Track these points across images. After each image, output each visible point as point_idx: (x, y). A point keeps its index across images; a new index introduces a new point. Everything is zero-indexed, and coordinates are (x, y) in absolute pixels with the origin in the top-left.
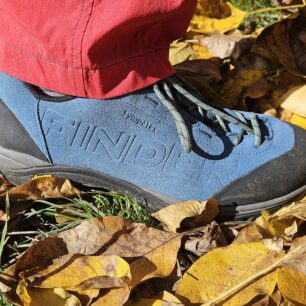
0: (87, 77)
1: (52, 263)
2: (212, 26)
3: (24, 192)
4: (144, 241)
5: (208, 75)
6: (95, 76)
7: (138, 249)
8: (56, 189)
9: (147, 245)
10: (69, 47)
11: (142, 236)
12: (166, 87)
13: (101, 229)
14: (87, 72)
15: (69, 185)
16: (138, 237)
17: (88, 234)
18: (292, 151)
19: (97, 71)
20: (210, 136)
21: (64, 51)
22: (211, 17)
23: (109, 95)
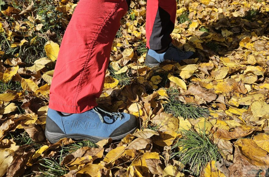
0: (77, 108)
1: (71, 161)
2: (109, 86)
3: (59, 144)
4: (95, 152)
5: (108, 104)
6: (79, 108)
7: (93, 154)
8: (68, 141)
9: (95, 153)
10: (72, 102)
11: (94, 151)
12: (96, 108)
13: (83, 150)
14: (77, 107)
15: (71, 140)
16: (93, 151)
17: (80, 152)
18: (129, 120)
19: (79, 107)
20: (109, 119)
21: (71, 102)
22: (108, 83)
23: (82, 112)
